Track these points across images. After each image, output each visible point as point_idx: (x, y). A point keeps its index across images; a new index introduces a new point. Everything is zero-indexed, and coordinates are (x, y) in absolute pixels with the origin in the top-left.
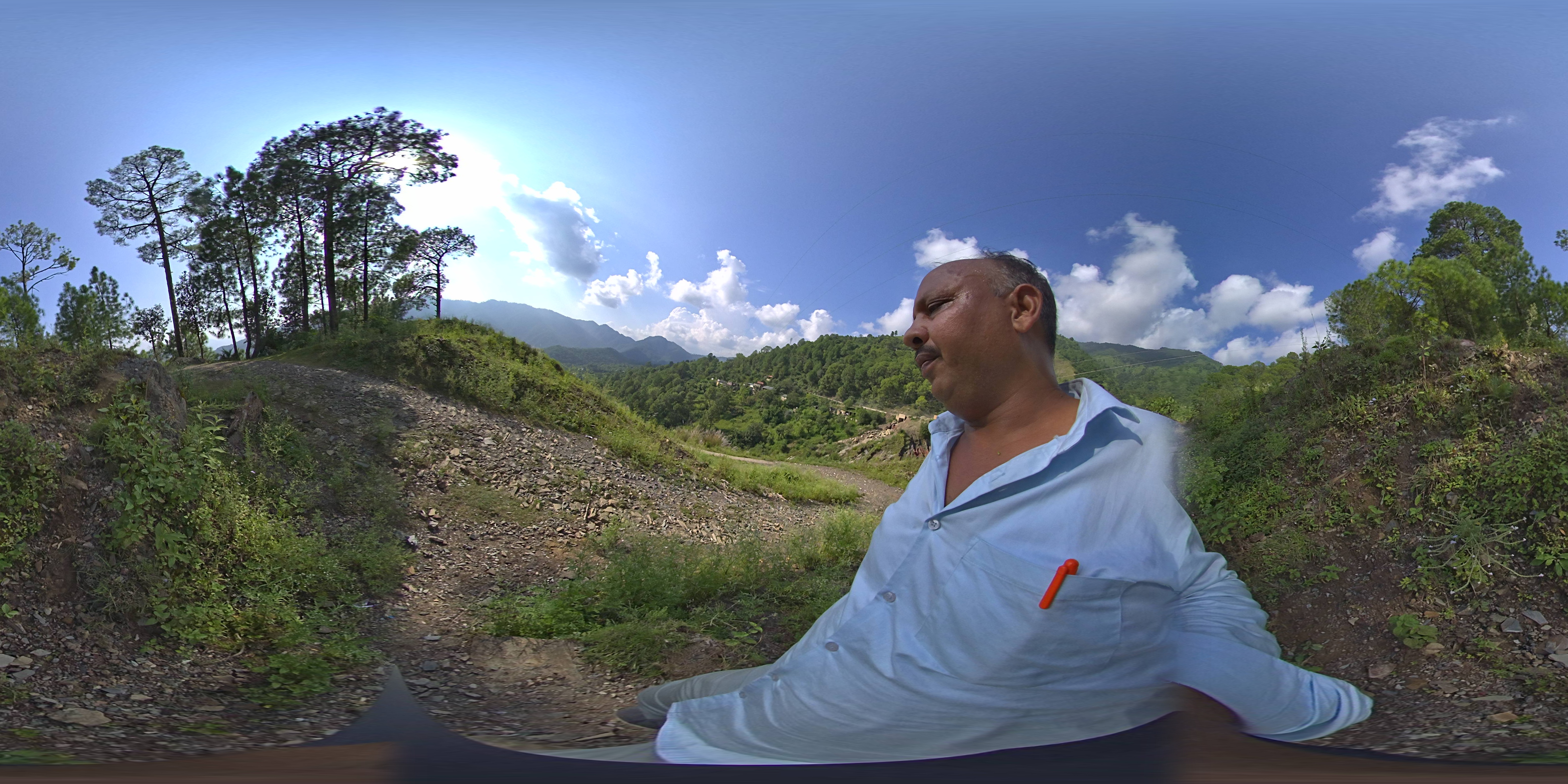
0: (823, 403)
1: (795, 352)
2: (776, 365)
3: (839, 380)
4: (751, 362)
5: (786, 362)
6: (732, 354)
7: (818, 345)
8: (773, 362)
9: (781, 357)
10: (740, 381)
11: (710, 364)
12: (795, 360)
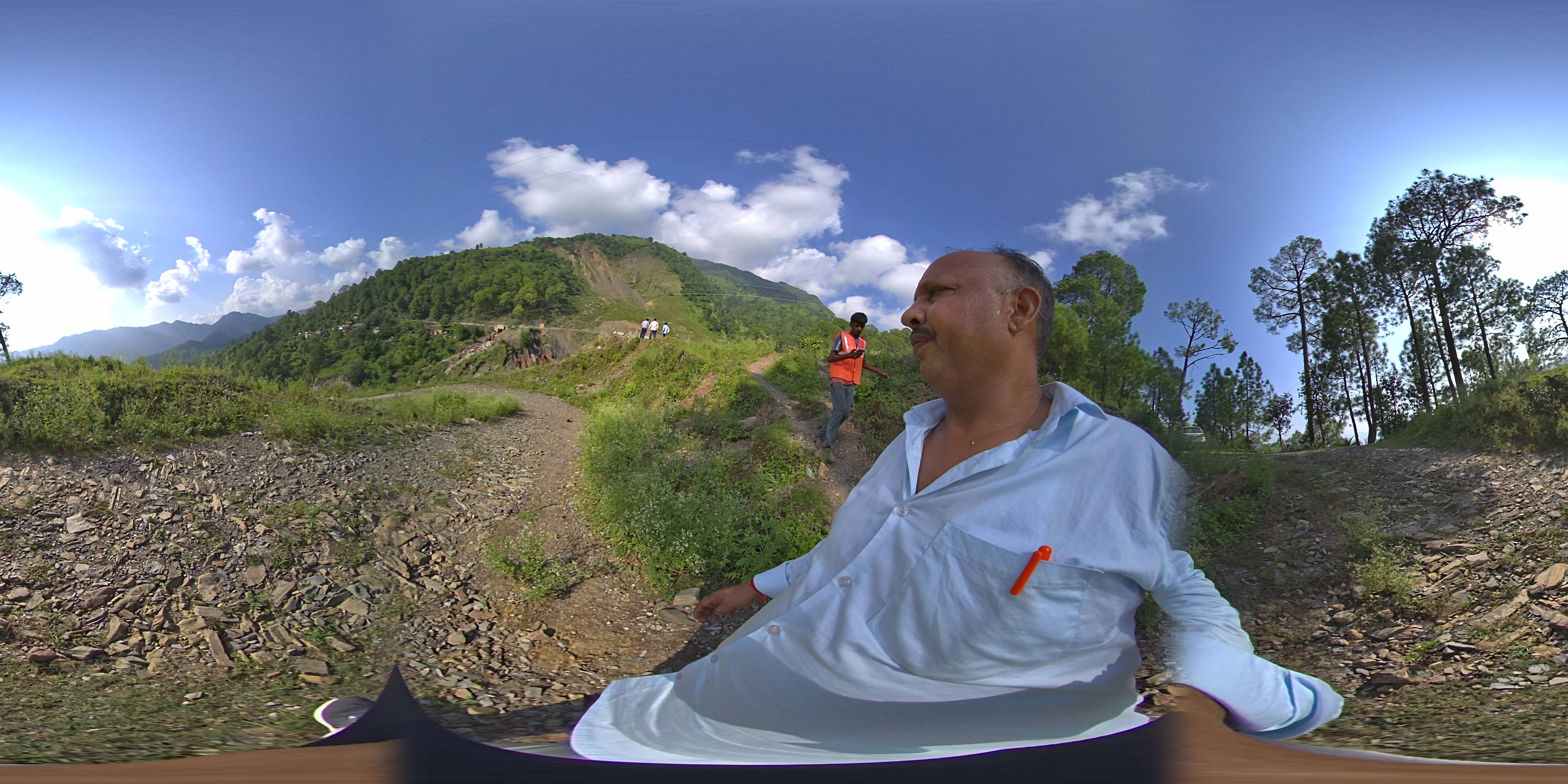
0: (418, 326)
1: (374, 285)
2: (358, 301)
3: (429, 301)
4: (333, 305)
5: (368, 295)
6: (311, 304)
7: (398, 272)
8: (355, 299)
9: (361, 292)
10: (327, 327)
11: (293, 320)
12: (377, 291)
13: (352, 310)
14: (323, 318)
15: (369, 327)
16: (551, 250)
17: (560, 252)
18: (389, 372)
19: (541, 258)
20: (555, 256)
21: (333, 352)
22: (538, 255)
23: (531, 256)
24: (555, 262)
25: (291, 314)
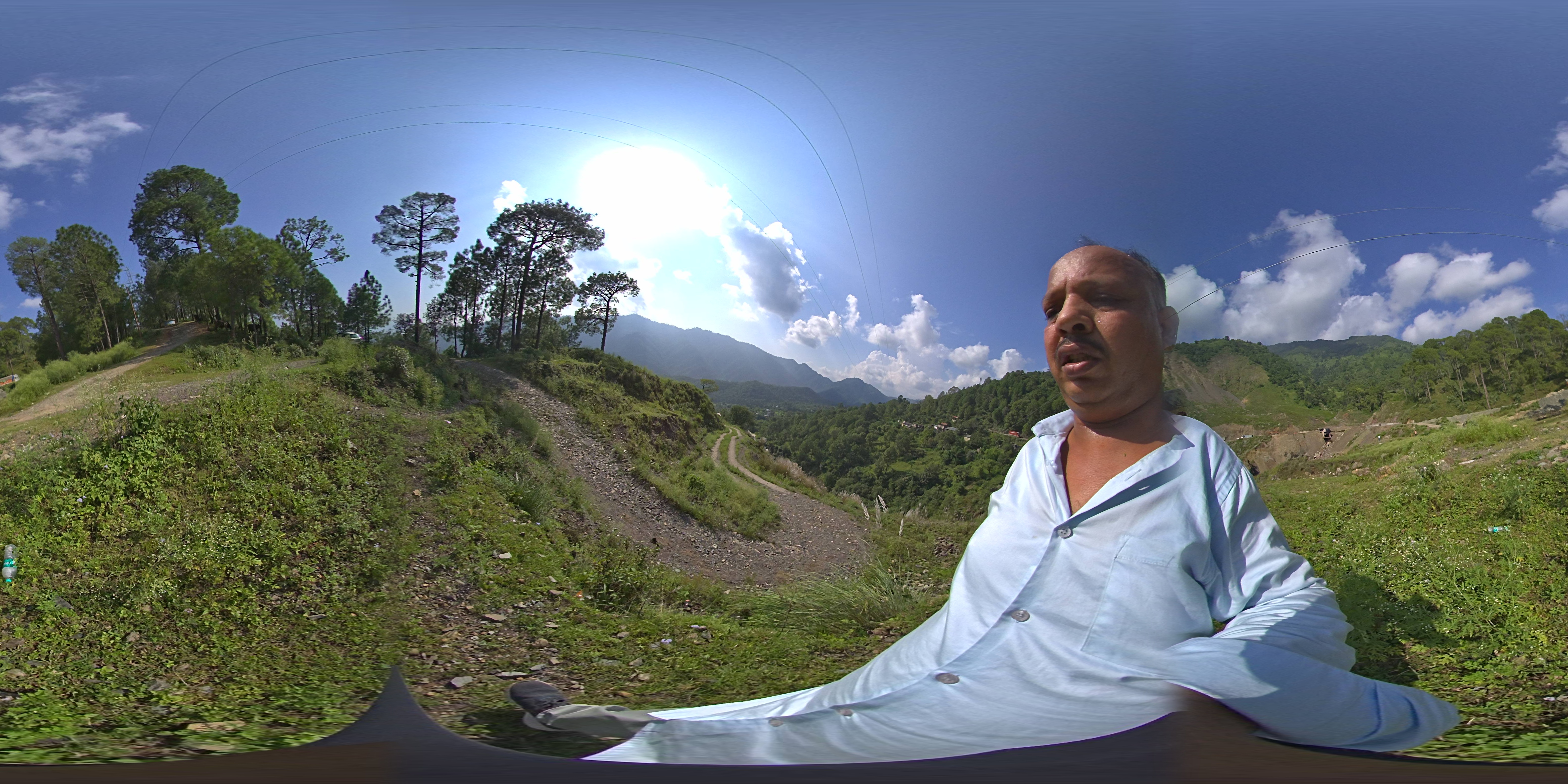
0: (1006, 441)
1: (981, 391)
2: (961, 405)
4: (938, 403)
5: (972, 402)
6: (921, 396)
7: (1004, 383)
8: (960, 400)
9: (968, 397)
10: (925, 423)
11: (899, 406)
12: (981, 399)
13: (953, 412)
14: (925, 414)
15: (961, 434)
18: (962, 483)
21: (918, 448)
25: (901, 399)
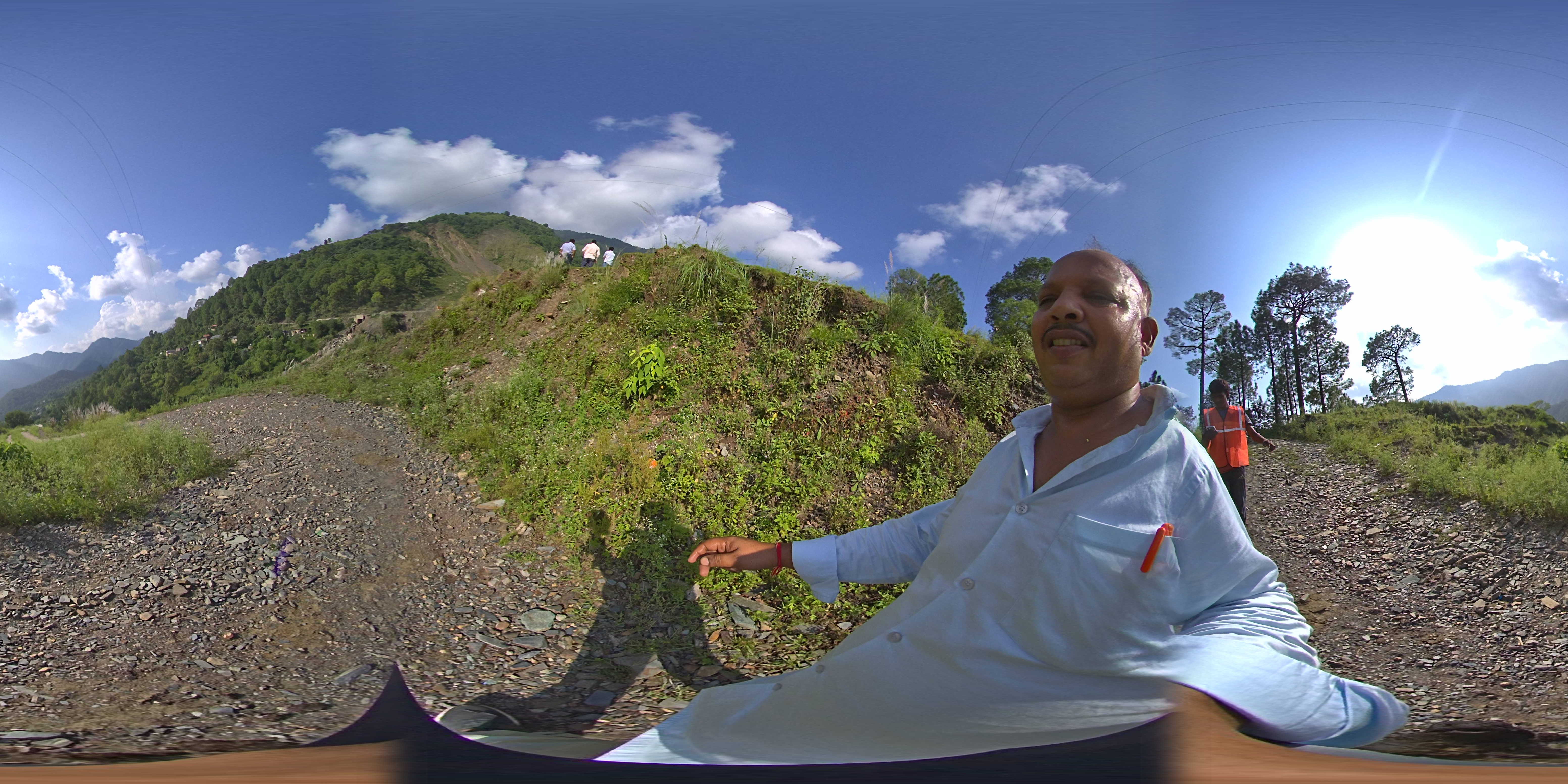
0: (274, 329)
1: (228, 293)
2: (215, 313)
3: (284, 302)
4: (190, 320)
5: (224, 306)
7: (250, 279)
8: (211, 312)
9: (217, 303)
10: (187, 343)
11: (154, 341)
12: (231, 300)
13: (209, 322)
14: (183, 335)
15: (227, 338)
16: (404, 236)
17: (415, 236)
19: (394, 244)
20: (410, 240)
21: (193, 368)
22: (390, 242)
23: (383, 243)
24: (410, 246)
25: (153, 335)
